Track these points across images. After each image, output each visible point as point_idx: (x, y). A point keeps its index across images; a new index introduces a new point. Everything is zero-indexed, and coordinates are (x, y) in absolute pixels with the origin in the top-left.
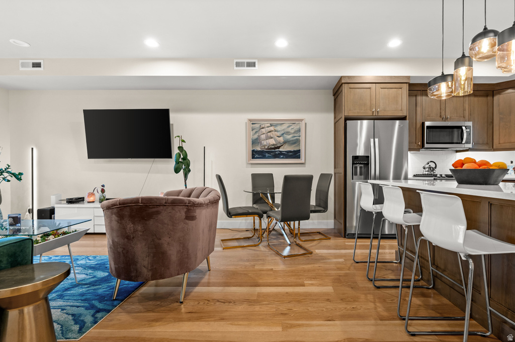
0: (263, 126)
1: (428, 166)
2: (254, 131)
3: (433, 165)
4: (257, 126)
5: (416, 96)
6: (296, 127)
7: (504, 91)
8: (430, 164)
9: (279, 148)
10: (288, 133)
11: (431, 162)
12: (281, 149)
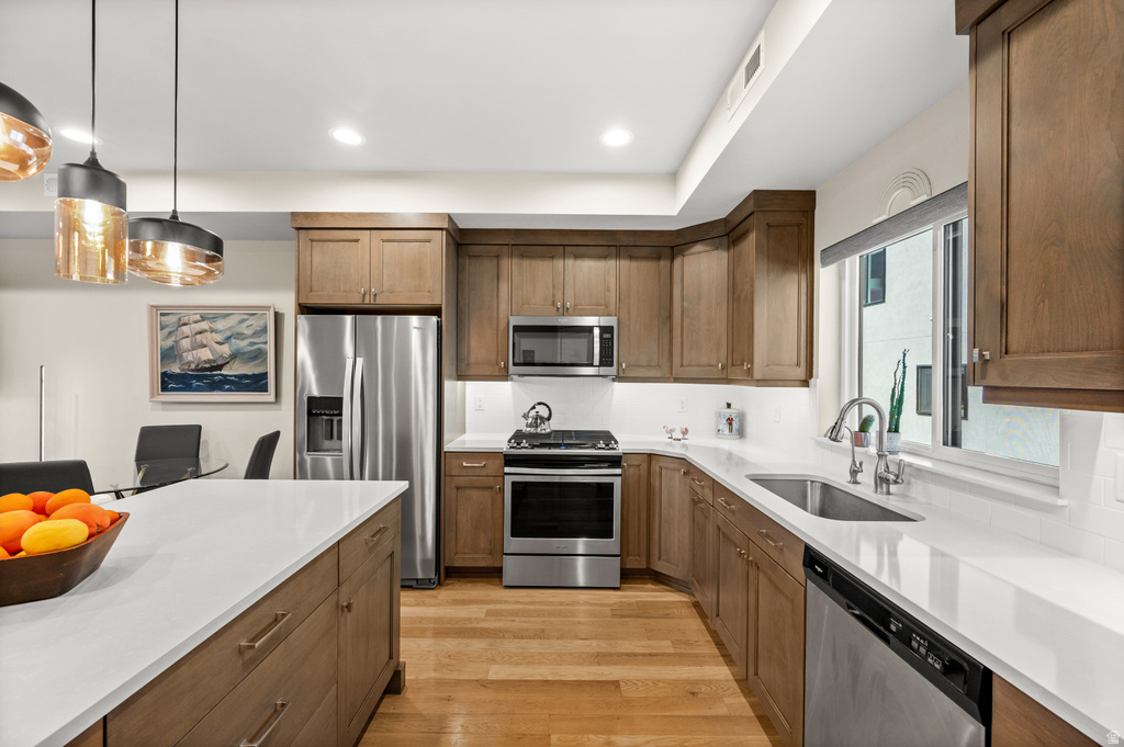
0: (185, 320)
1: (533, 413)
2: (166, 331)
3: (543, 412)
4: (173, 319)
5: (498, 257)
6: (256, 323)
7: (689, 248)
8: (538, 408)
9: (220, 367)
10: (240, 336)
11: (539, 404)
12: (224, 372)
